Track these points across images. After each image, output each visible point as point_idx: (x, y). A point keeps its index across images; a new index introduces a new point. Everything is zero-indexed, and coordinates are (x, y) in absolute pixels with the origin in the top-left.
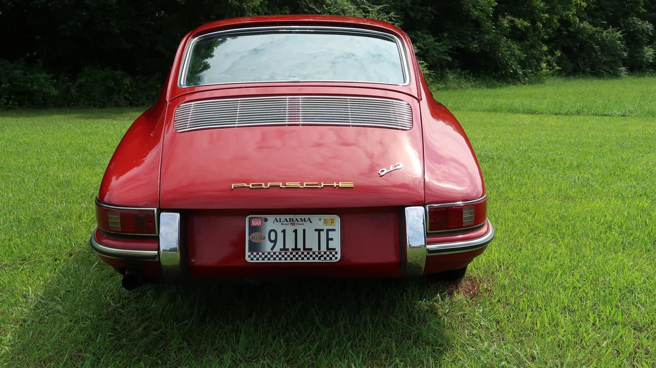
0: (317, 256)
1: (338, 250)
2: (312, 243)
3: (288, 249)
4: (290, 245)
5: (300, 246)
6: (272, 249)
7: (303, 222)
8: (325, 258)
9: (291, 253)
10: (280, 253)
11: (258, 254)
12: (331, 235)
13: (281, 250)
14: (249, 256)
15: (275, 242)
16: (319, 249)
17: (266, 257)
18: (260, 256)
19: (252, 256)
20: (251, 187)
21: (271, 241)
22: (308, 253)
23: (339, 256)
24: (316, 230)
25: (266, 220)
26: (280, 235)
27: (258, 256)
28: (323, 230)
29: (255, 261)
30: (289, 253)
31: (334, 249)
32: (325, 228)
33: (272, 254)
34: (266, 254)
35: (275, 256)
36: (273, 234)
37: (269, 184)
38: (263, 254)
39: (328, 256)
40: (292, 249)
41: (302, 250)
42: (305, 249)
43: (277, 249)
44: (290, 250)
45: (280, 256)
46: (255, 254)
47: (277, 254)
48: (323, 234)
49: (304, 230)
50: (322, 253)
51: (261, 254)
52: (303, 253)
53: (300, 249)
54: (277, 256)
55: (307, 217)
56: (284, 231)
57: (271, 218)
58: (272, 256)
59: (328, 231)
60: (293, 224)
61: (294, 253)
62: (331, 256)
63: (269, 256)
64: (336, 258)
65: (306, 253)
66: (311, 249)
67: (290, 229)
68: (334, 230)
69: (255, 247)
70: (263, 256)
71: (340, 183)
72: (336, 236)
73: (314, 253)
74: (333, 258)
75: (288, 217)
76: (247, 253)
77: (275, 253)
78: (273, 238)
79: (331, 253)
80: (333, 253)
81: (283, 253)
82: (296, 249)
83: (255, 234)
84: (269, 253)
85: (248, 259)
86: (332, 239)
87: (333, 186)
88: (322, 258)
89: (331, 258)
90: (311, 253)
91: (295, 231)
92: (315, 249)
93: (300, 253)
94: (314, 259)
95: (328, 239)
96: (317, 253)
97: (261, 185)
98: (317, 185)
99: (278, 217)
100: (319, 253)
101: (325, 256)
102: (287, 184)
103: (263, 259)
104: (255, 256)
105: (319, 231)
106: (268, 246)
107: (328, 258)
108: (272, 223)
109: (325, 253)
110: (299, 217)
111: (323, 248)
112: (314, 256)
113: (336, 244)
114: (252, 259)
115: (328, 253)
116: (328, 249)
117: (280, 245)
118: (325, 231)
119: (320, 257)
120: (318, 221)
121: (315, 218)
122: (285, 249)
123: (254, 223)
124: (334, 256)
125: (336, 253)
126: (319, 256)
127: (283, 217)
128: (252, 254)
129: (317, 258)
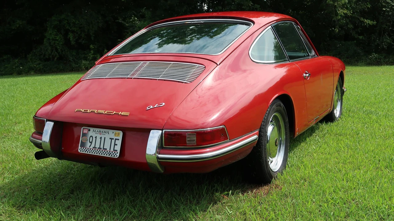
1: (119, 151)
2: (107, 146)
5: (102, 147)
6: (90, 147)
7: (105, 133)
9: (97, 150)
10: (93, 150)
11: (83, 148)
12: (117, 142)
13: (93, 147)
14: (80, 149)
15: (91, 143)
16: (110, 150)
17: (86, 150)
18: (84, 150)
20: (83, 111)
22: (105, 151)
23: (118, 155)
24: (110, 139)
25: (89, 130)
26: (94, 140)
28: (113, 139)
31: (117, 151)
32: (115, 138)
33: (89, 149)
36: (91, 138)
37: (90, 110)
41: (102, 149)
42: (104, 149)
43: (92, 147)
44: (97, 148)
47: (91, 149)
48: (113, 141)
49: (105, 138)
50: (111, 152)
51: (85, 148)
52: (102, 151)
54: (91, 151)
55: (107, 130)
56: (96, 137)
57: (92, 129)
58: (89, 151)
59: (116, 139)
60: (100, 134)
61: (99, 150)
62: (114, 154)
65: (103, 151)
66: (106, 149)
67: (99, 136)
68: (118, 140)
69: (83, 145)
71: (122, 112)
72: (119, 143)
74: (116, 156)
75: (99, 130)
76: (80, 148)
78: (91, 141)
80: (116, 153)
82: (100, 148)
83: (84, 138)
85: (79, 151)
86: (117, 145)
87: (119, 114)
89: (114, 156)
90: (106, 151)
91: (101, 138)
92: (108, 149)
95: (115, 145)
96: (108, 152)
98: (111, 113)
99: (95, 129)
100: (110, 152)
101: (112, 154)
102: (98, 111)
103: (85, 152)
105: (112, 139)
106: (88, 145)
108: (92, 133)
109: (112, 152)
110: (103, 130)
111: (112, 150)
113: (118, 148)
114: (81, 151)
115: (113, 152)
116: (114, 150)
117: (93, 145)
118: (114, 139)
119: (110, 154)
120: (111, 134)
121: (111, 131)
123: (85, 131)
125: (117, 153)
127: (97, 130)
129: (108, 155)
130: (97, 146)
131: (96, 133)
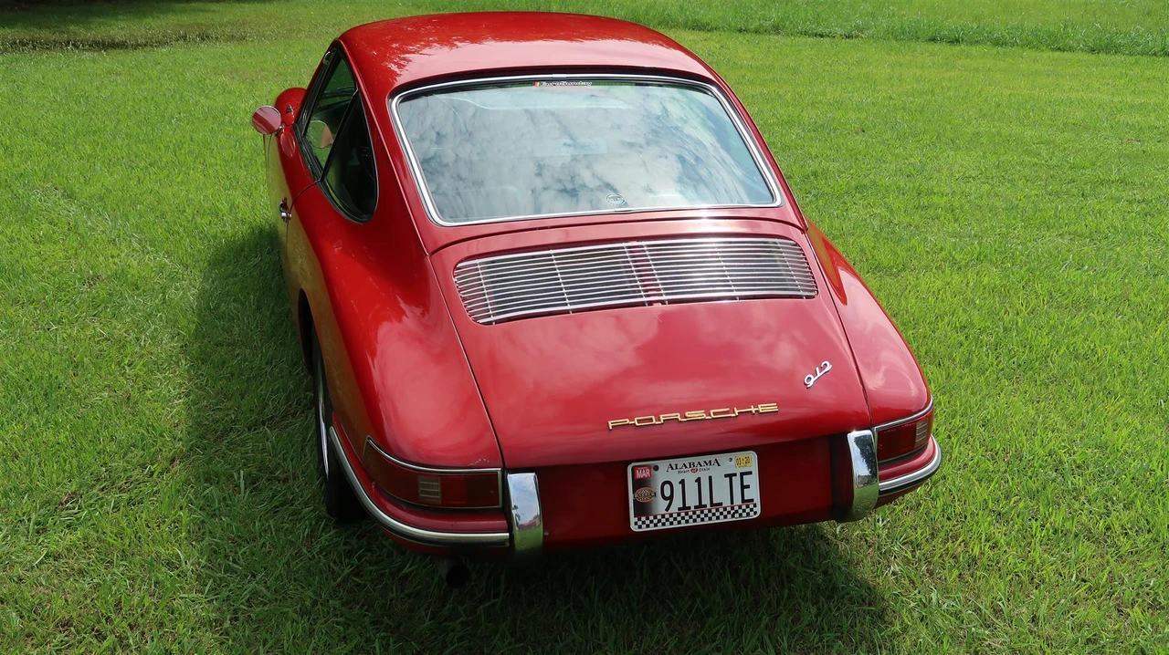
0: (729, 513)
1: (757, 500)
2: (721, 496)
3: (689, 508)
4: (692, 501)
5: (706, 501)
6: (667, 510)
7: (708, 466)
8: (741, 515)
9: (694, 513)
10: (679, 515)
11: (647, 519)
12: (747, 480)
13: (679, 509)
14: (636, 523)
15: (671, 498)
16: (732, 503)
17: (659, 521)
18: (651, 522)
19: (640, 523)
20: (637, 424)
21: (665, 498)
22: (717, 510)
23: (758, 509)
24: (726, 476)
25: (656, 468)
26: (677, 488)
27: (648, 522)
28: (735, 475)
29: (644, 529)
30: (690, 513)
31: (752, 500)
32: (739, 471)
33: (667, 516)
34: (659, 517)
35: (671, 519)
36: (667, 487)
37: (661, 416)
38: (655, 517)
39: (744, 511)
40: (696, 507)
41: (709, 507)
42: (712, 504)
43: (674, 509)
44: (693, 509)
45: (679, 518)
46: (643, 519)
47: (675, 515)
48: (736, 480)
49: (710, 478)
50: (736, 508)
51: (651, 518)
52: (710, 511)
53: (705, 506)
54: (675, 519)
55: (712, 458)
56: (682, 482)
57: (663, 465)
58: (667, 520)
59: (742, 474)
60: (694, 471)
61: (698, 513)
62: (748, 510)
63: (663, 520)
64: (755, 513)
65: (714, 511)
66: (721, 504)
67: (690, 478)
68: (750, 473)
69: (643, 509)
70: (655, 521)
71: (759, 406)
72: (753, 481)
73: (725, 509)
74: (752, 513)
75: (687, 461)
76: (633, 519)
77: (671, 515)
78: (667, 494)
79: (748, 507)
80: (751, 506)
81: (683, 514)
82: (701, 506)
83: (643, 491)
84: (663, 516)
85: (634, 528)
86: (748, 487)
87: (751, 411)
88: (737, 515)
89: (748, 514)
90: (721, 510)
91: (698, 480)
92: (727, 503)
93: (706, 512)
94: (725, 517)
95: (743, 487)
96: (729, 509)
97: (651, 420)
99: (673, 462)
100: (733, 508)
101: (740, 511)
102: (687, 415)
103: (656, 525)
104: (644, 522)
105: (730, 476)
106: (661, 505)
107: (744, 514)
108: (665, 472)
109: (740, 507)
110: (702, 459)
111: (738, 501)
112: (725, 513)
113: (754, 493)
114: (640, 527)
115: (744, 507)
116: (743, 501)
117: (677, 503)
118: (738, 475)
119: (734, 513)
120: (729, 463)
121: (723, 458)
122: (685, 508)
123: (639, 475)
124: (752, 510)
125: (755, 506)
126: (732, 512)
127: (680, 462)
128: (639, 520)
129: (729, 516)
131: (679, 472)
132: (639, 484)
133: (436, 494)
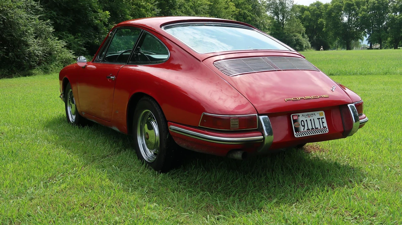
0: (320, 131)
1: (327, 127)
2: (318, 126)
3: (310, 129)
5: (314, 127)
6: (304, 130)
7: (312, 116)
8: (323, 132)
10: (307, 132)
11: (299, 133)
12: (323, 120)
13: (307, 130)
15: (304, 126)
18: (300, 134)
20: (293, 99)
21: (303, 126)
22: (317, 130)
24: (318, 119)
25: (299, 116)
26: (305, 123)
28: (320, 118)
32: (321, 117)
33: (304, 132)
34: (302, 132)
36: (303, 122)
37: (299, 97)
38: (301, 133)
40: (311, 129)
41: (315, 129)
42: (316, 128)
43: (306, 130)
44: (311, 130)
46: (298, 133)
47: (306, 132)
48: (320, 120)
49: (314, 119)
50: (322, 129)
51: (300, 133)
53: (314, 129)
55: (313, 113)
56: (306, 121)
57: (300, 114)
59: (322, 118)
60: (309, 117)
61: (312, 131)
64: (327, 131)
65: (316, 130)
66: (318, 128)
67: (308, 119)
68: (323, 118)
69: (297, 130)
70: (301, 134)
71: (324, 95)
74: (326, 131)
75: (307, 113)
76: (295, 133)
80: (326, 129)
81: (308, 131)
82: (312, 129)
83: (296, 123)
85: (296, 136)
86: (324, 122)
87: (322, 97)
89: (325, 131)
90: (318, 130)
91: (311, 120)
92: (319, 128)
93: (314, 131)
96: (320, 130)
97: (297, 98)
98: (316, 97)
99: (303, 114)
100: (321, 130)
101: (323, 130)
102: (306, 97)
105: (319, 119)
106: (302, 128)
108: (302, 117)
109: (323, 129)
110: (310, 113)
111: (322, 127)
113: (326, 124)
114: (297, 136)
115: (324, 129)
116: (324, 127)
117: (306, 128)
120: (318, 115)
121: (316, 113)
122: (308, 129)
123: (294, 118)
124: (326, 130)
125: (327, 129)
127: (305, 114)
128: (297, 133)
129: (321, 132)
130: (310, 127)
131: (305, 117)
132: (295, 121)
133: (237, 124)
